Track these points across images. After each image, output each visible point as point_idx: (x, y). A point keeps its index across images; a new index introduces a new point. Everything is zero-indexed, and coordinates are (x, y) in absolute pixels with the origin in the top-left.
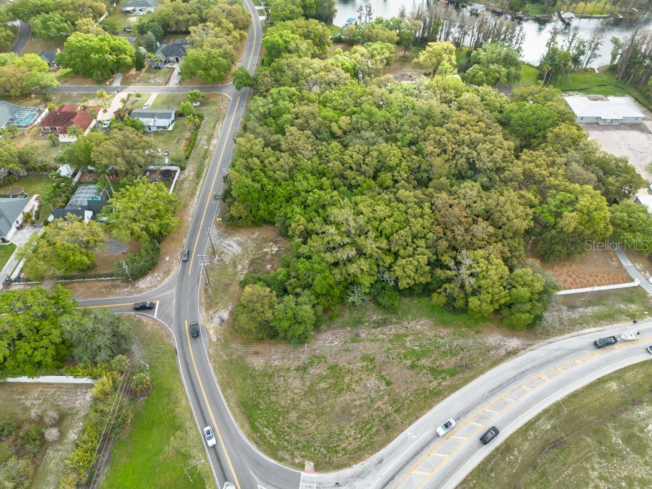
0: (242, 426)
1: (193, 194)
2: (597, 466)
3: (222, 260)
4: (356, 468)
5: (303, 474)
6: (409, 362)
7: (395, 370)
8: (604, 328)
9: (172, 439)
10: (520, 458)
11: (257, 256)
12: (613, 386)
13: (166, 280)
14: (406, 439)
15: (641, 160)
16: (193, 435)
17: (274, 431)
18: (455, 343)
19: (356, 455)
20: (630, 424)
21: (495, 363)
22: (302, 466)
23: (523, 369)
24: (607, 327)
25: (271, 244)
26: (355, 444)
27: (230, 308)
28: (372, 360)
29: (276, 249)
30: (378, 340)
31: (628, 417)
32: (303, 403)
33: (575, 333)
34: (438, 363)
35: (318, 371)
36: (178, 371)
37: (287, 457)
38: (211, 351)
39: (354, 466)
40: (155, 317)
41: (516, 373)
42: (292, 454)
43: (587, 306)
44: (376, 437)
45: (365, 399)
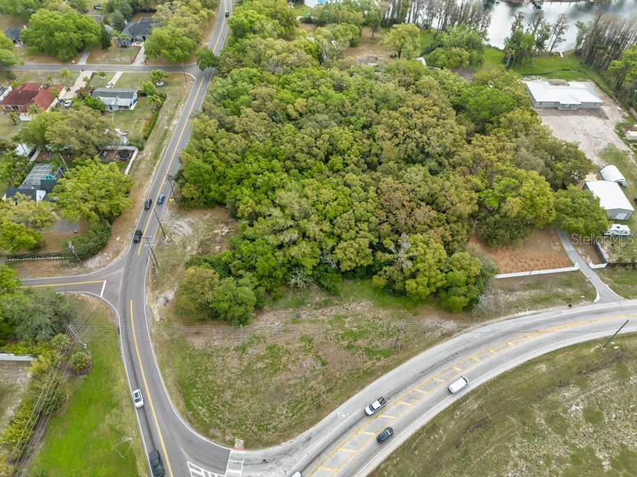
0: (177, 405)
1: (149, 175)
2: (518, 445)
3: (172, 241)
4: (285, 445)
5: (232, 451)
6: (345, 343)
7: (331, 350)
8: (539, 311)
9: (107, 416)
10: (445, 437)
11: (206, 238)
12: (543, 367)
13: (115, 260)
14: (336, 418)
15: (595, 145)
16: (128, 413)
17: (208, 410)
18: (392, 325)
19: (286, 433)
20: (555, 405)
21: (430, 345)
22: (232, 444)
23: (456, 350)
24: (542, 310)
25: (222, 225)
26: (286, 423)
27: (176, 288)
28: (310, 341)
29: (226, 231)
30: (319, 321)
31: (553, 398)
32: (239, 382)
33: (510, 316)
34: (374, 344)
35: (257, 351)
36: (119, 350)
37: (219, 434)
38: (153, 331)
39: (283, 444)
40: (101, 296)
41: (449, 354)
42: (224, 432)
43: (525, 290)
44: (307, 416)
45: (300, 378)
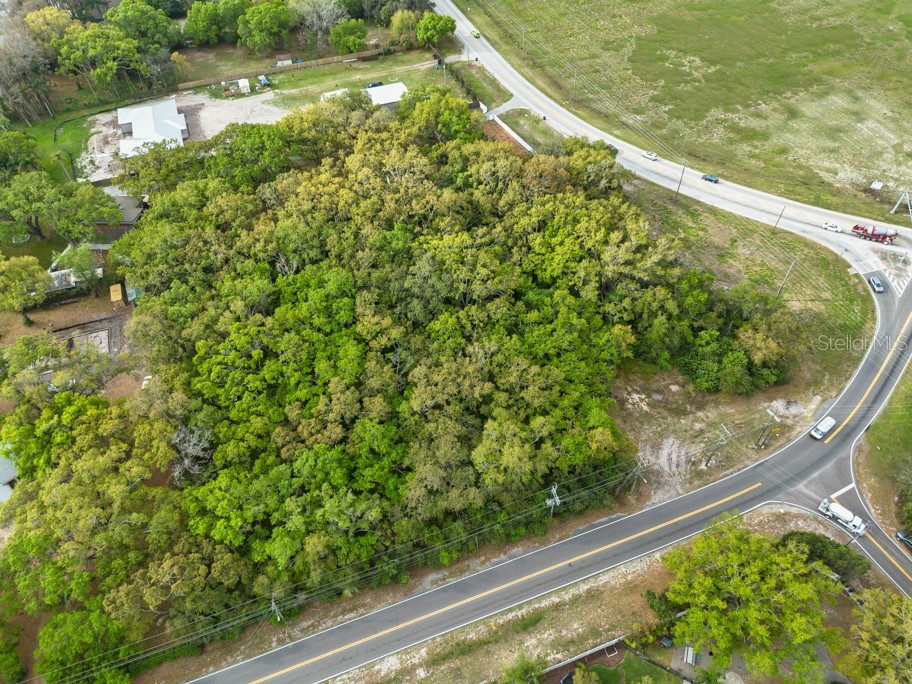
5: (861, 273)
13: (794, 510)
25: (630, 406)
29: (636, 396)
37: (860, 288)
38: (834, 394)
39: (823, 245)
40: (853, 485)
42: (855, 285)
44: (789, 239)
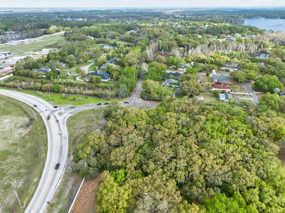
12: (35, 180)
14: (64, 128)
20: (22, 177)
23: (62, 156)
24: (55, 190)
33: (62, 177)
43: (70, 191)
